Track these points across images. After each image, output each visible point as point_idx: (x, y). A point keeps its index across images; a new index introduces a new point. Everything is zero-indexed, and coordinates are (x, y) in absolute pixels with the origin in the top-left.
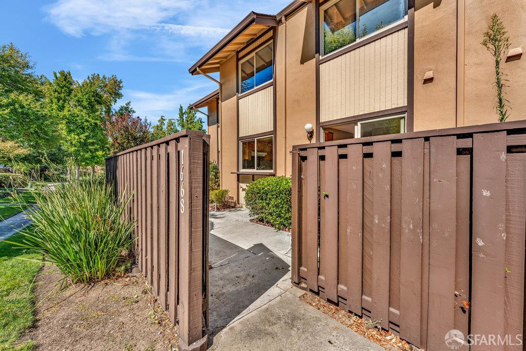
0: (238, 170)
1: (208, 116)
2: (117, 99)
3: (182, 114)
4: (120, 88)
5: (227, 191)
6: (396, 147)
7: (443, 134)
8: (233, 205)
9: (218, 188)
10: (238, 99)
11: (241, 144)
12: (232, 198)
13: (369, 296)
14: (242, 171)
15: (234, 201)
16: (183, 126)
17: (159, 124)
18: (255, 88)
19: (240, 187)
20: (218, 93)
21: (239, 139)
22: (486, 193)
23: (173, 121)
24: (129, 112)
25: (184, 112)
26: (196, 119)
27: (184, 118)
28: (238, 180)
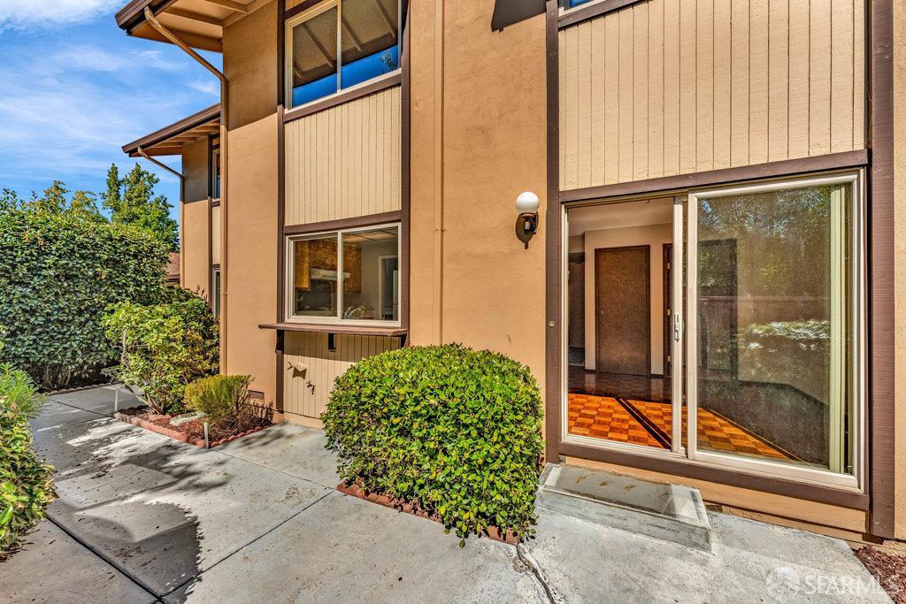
0: (281, 318)
1: (183, 179)
3: (114, 183)
5: (243, 381)
8: (261, 414)
9: (214, 366)
10: (284, 122)
11: (290, 245)
12: (261, 395)
14: (294, 320)
15: (267, 404)
16: (117, 209)
17: (47, 198)
18: (340, 92)
19: (286, 366)
20: (218, 115)
21: (283, 231)
23: (89, 196)
25: (120, 179)
26: (153, 198)
27: (122, 192)
28: (280, 346)
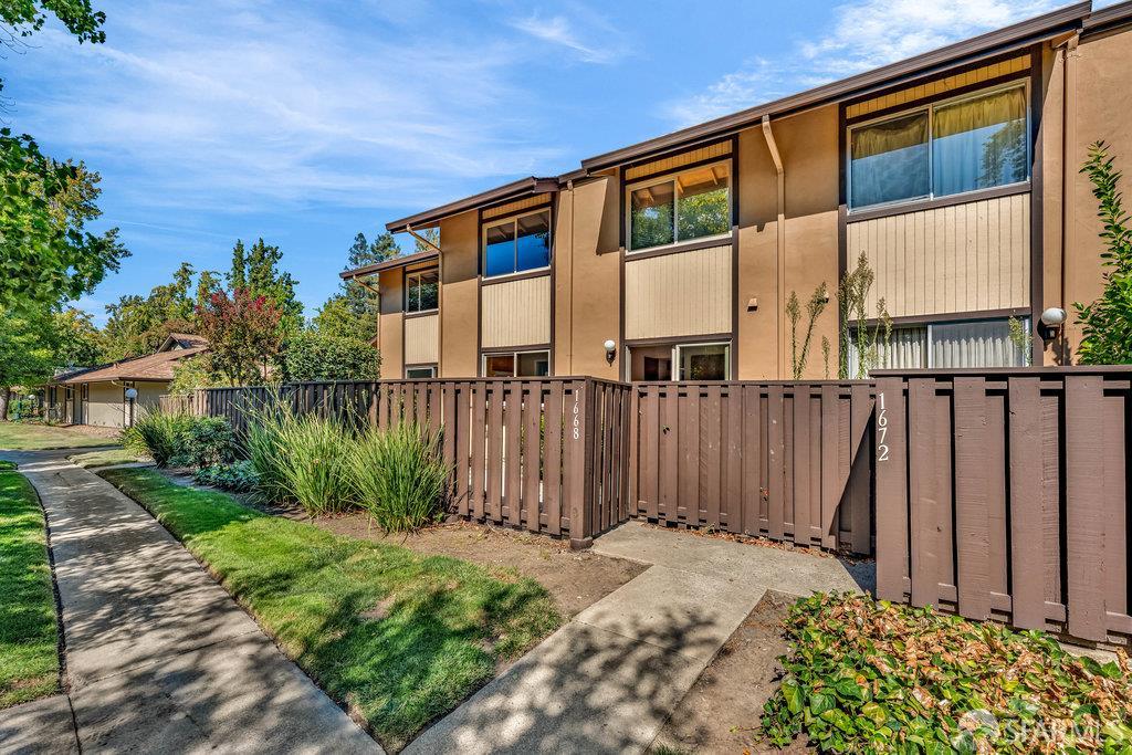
1: (380, 294)
2: (84, 220)
3: (239, 263)
4: (94, 193)
6: (724, 390)
7: (752, 384)
10: (481, 285)
11: (484, 359)
13: (705, 509)
17: (176, 282)
18: (516, 273)
21: (481, 351)
22: (775, 422)
23: (214, 277)
24: (115, 254)
25: (245, 257)
26: (277, 277)
